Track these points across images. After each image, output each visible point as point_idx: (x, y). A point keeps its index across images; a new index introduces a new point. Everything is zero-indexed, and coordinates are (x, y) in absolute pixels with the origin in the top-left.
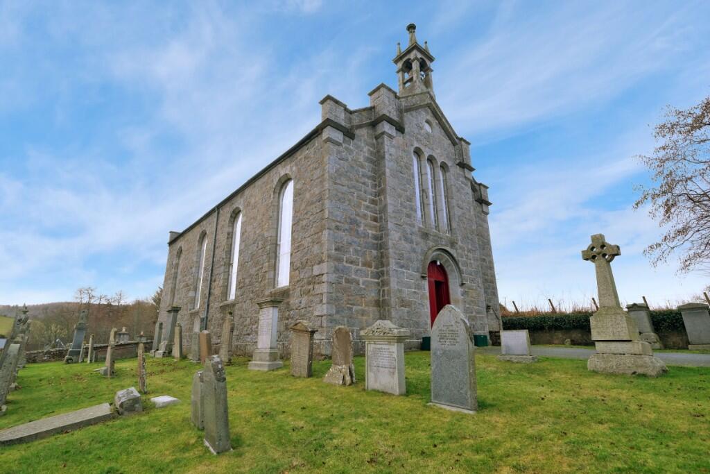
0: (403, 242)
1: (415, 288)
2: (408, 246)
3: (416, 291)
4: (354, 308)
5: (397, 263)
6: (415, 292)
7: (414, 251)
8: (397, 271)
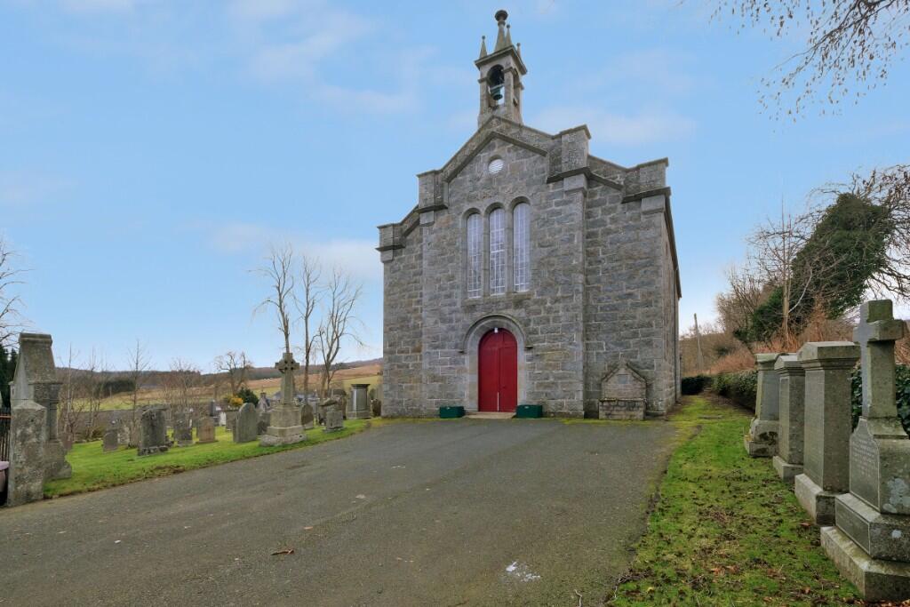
0: (440, 324)
1: (451, 364)
2: (444, 327)
3: (452, 366)
4: (404, 385)
5: (431, 346)
6: (450, 368)
7: (453, 329)
8: (429, 353)
